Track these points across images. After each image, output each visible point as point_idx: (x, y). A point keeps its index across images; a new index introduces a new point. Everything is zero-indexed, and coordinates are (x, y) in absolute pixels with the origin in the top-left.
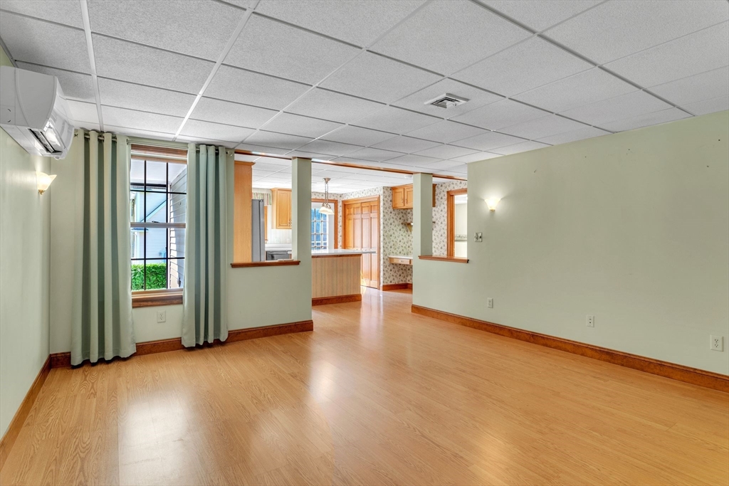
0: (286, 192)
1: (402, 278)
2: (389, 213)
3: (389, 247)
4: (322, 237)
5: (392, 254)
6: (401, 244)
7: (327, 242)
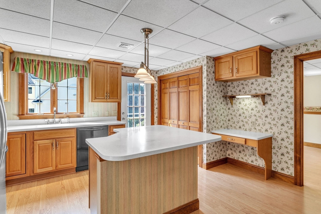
0: (103, 64)
1: (222, 153)
2: (212, 85)
3: (212, 122)
4: (140, 109)
5: (214, 128)
6: (222, 117)
7: (145, 113)
